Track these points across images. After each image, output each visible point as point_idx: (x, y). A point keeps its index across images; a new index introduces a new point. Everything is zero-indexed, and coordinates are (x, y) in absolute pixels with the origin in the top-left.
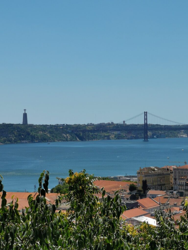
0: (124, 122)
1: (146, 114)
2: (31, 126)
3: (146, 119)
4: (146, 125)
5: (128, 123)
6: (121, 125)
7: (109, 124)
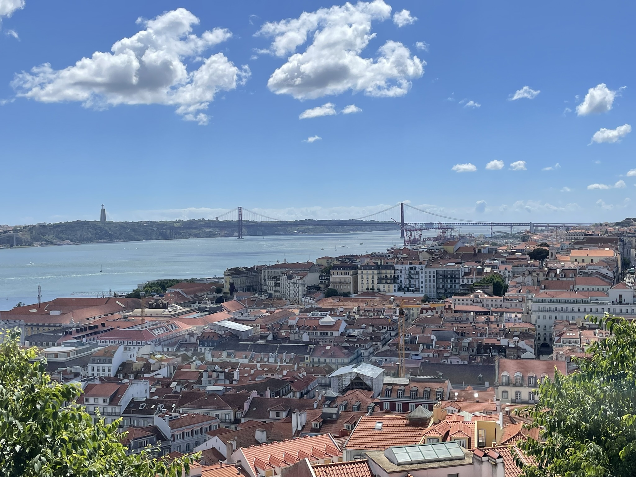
0: (217, 218)
1: (240, 209)
2: (110, 223)
3: (240, 215)
4: (240, 221)
5: (220, 219)
6: (213, 222)
7: (200, 221)
